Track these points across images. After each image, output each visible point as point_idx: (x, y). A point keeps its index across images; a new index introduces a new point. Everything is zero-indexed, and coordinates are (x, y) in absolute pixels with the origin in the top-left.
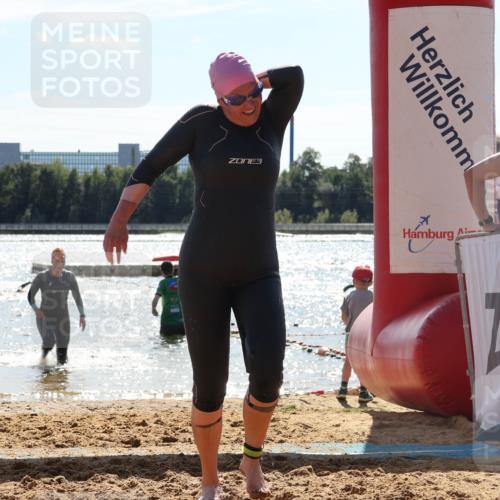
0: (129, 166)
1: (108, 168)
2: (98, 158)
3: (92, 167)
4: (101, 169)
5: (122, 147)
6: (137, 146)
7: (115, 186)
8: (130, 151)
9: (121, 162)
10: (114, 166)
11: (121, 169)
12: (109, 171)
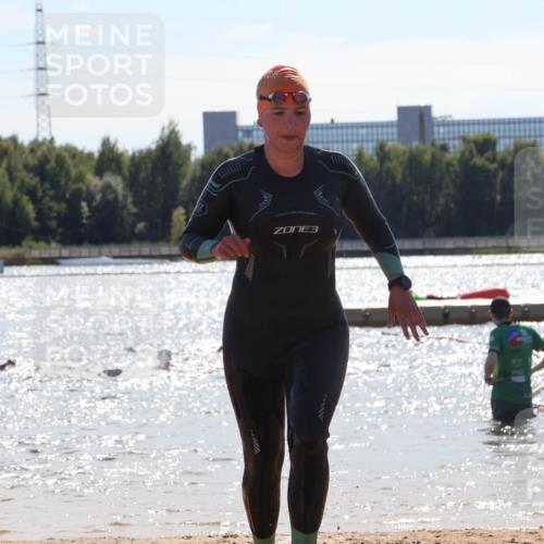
0: (415, 144)
1: (381, 147)
2: (364, 131)
3: (355, 146)
4: (370, 150)
5: (402, 111)
6: (428, 109)
7: (393, 178)
8: (416, 119)
9: (403, 137)
10: (390, 144)
11: (401, 147)
12: (383, 153)
